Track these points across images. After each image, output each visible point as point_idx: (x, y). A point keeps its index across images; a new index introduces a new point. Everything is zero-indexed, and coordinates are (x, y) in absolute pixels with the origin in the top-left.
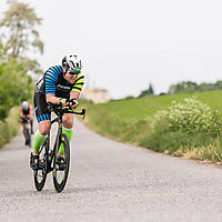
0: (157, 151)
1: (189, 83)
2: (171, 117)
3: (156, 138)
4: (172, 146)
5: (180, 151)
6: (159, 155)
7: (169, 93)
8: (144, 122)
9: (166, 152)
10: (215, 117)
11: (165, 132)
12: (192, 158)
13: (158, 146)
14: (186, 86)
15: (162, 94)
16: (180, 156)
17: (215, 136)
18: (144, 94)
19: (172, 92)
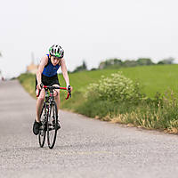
0: (90, 117)
1: (116, 60)
2: (101, 89)
3: (89, 107)
4: (102, 112)
5: (108, 117)
6: (91, 119)
7: (99, 69)
8: (79, 93)
9: (97, 117)
10: (137, 88)
11: (96, 101)
12: (118, 123)
13: (90, 112)
14: (113, 63)
15: (93, 69)
16: (108, 120)
17: (137, 104)
18: (79, 69)
19: (102, 67)
